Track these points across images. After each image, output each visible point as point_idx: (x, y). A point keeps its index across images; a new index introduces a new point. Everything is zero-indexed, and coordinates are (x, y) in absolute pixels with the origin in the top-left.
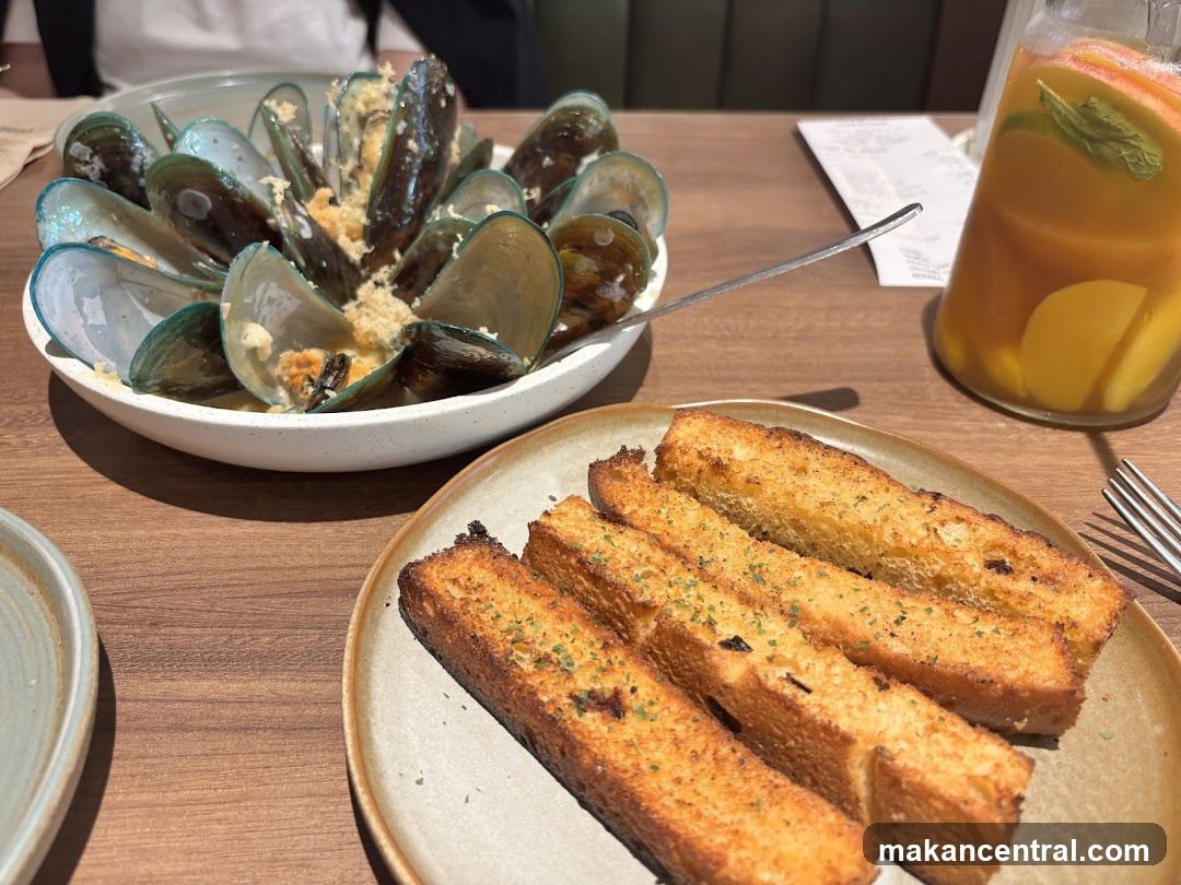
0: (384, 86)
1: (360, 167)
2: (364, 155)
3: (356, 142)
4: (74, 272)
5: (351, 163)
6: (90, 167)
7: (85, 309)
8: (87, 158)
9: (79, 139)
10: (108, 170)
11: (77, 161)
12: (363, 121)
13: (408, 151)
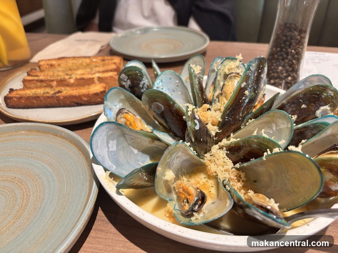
0: (237, 63)
1: (221, 94)
2: (224, 89)
3: (222, 83)
4: (108, 132)
5: (218, 92)
6: (126, 83)
7: (110, 145)
8: (126, 80)
9: (124, 73)
10: (132, 85)
11: (123, 80)
12: (226, 76)
13: (244, 95)
